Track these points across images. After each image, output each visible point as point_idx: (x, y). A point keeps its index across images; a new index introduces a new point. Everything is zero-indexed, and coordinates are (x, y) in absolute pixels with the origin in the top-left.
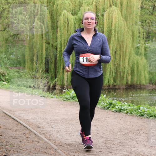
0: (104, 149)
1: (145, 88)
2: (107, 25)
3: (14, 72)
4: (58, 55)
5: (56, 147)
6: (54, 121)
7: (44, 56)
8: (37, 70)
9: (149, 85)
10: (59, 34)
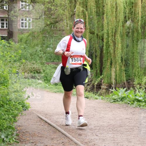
4: (105, 47)
6: (99, 128)
10: (105, 21)
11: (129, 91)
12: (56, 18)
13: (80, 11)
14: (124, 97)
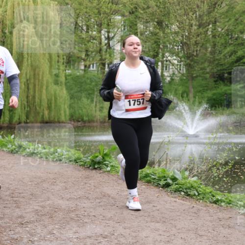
0: (10, 203)
9: (69, 122)
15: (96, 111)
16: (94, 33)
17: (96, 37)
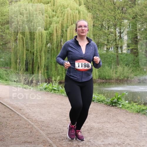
0: (66, 124)
1: (95, 82)
2: (69, 37)
3: (3, 71)
4: (35, 59)
5: (33, 124)
6: (31, 106)
7: (25, 59)
8: (19, 69)
9: (98, 80)
10: (35, 44)
11: (49, 85)
12: (6, 41)
13: (21, 37)
14: (46, 88)
15: (113, 73)
16: (112, 30)
17: (113, 32)
